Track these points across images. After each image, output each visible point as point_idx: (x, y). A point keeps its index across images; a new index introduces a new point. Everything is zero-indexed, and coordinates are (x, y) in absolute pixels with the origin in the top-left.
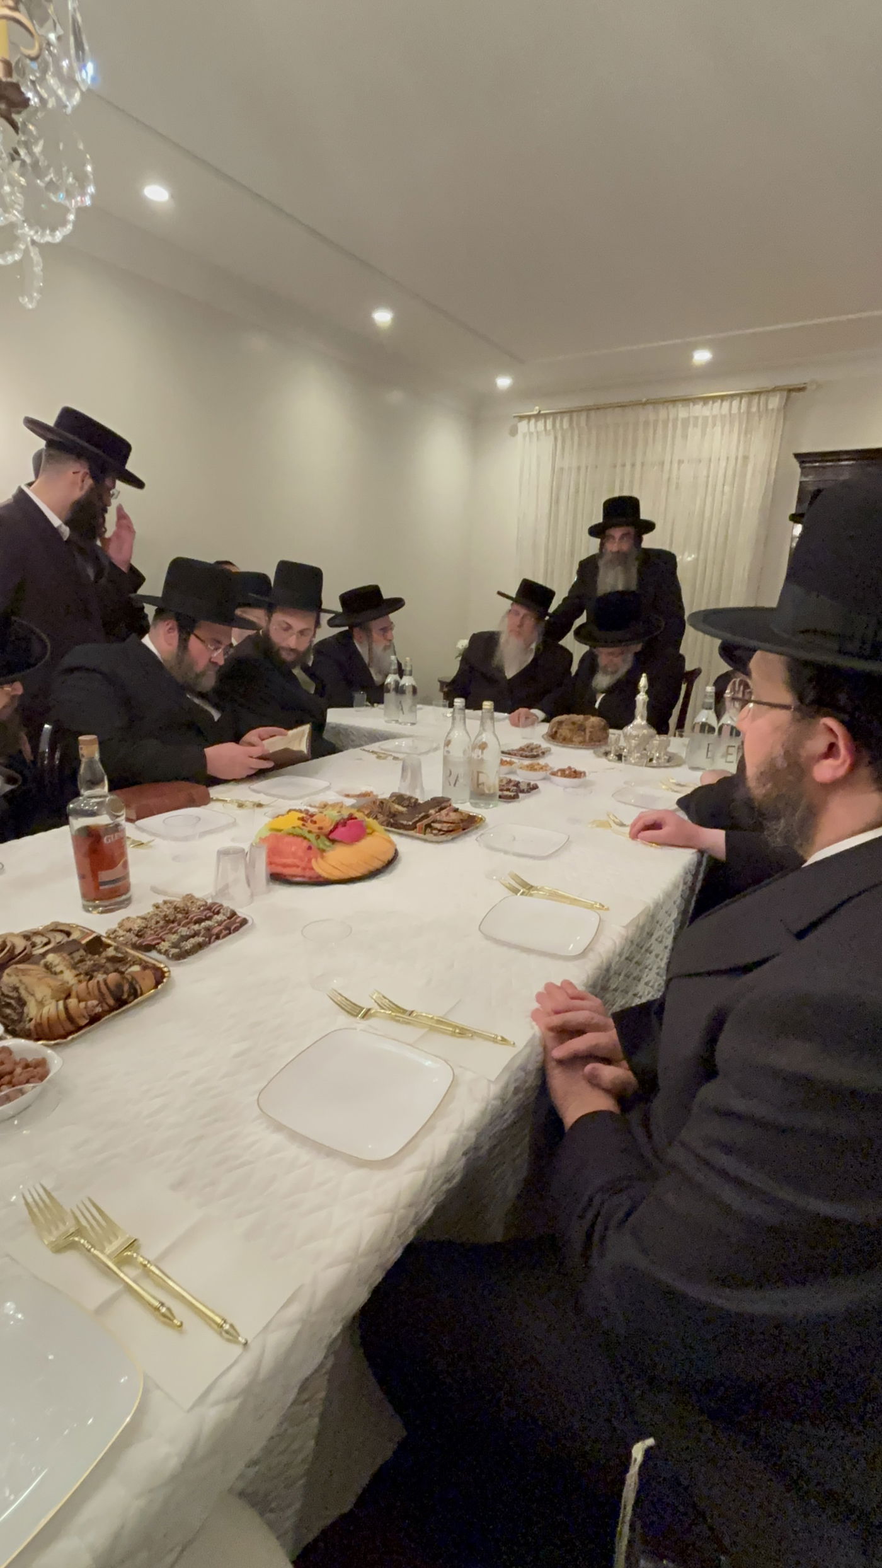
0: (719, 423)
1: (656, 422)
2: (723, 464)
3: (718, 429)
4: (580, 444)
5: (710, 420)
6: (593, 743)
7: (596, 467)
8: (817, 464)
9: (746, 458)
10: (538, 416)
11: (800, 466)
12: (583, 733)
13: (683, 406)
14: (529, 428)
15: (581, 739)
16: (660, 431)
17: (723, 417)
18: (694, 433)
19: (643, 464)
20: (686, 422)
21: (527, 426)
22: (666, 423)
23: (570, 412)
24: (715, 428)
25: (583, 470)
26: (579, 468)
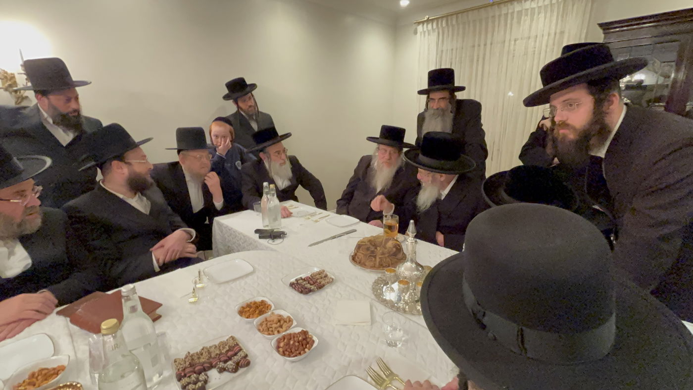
0: (543, 11)
1: (500, 16)
2: (546, 38)
3: (542, 15)
4: (453, 35)
5: (536, 10)
6: (381, 269)
7: (462, 48)
8: (618, 29)
9: (562, 33)
10: (428, 21)
11: (604, 33)
12: (374, 259)
13: (518, 3)
14: (423, 29)
15: (372, 263)
16: (502, 22)
17: (546, 6)
18: (526, 21)
19: (491, 44)
20: (520, 12)
21: (422, 29)
22: (506, 15)
23: (447, 16)
24: (540, 15)
25: (454, 51)
26: (452, 50)
